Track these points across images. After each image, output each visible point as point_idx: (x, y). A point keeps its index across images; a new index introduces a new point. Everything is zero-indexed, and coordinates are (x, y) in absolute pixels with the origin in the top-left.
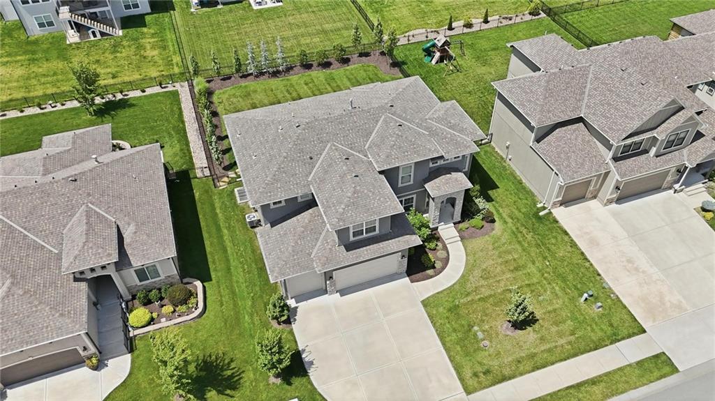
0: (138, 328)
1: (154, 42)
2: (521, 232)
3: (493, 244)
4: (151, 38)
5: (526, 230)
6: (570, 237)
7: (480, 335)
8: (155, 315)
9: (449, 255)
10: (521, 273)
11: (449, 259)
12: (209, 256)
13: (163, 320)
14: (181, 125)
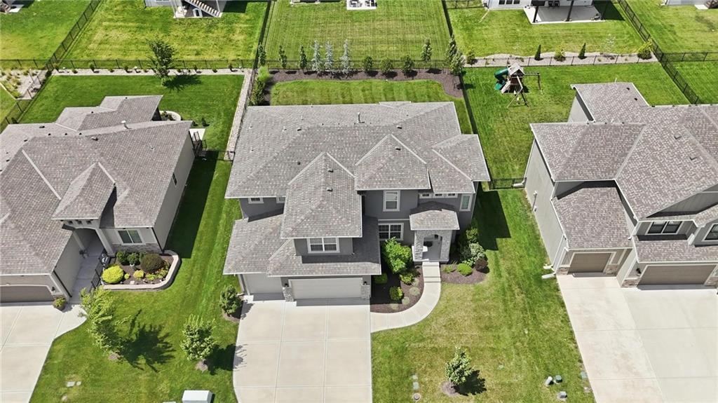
0: (108, 283)
1: (244, 28)
2: (513, 291)
3: (474, 295)
4: (244, 23)
5: (519, 289)
6: (565, 311)
7: (416, 386)
8: (127, 276)
9: (421, 293)
10: (490, 334)
11: (420, 298)
12: (198, 235)
13: (132, 282)
14: (233, 109)
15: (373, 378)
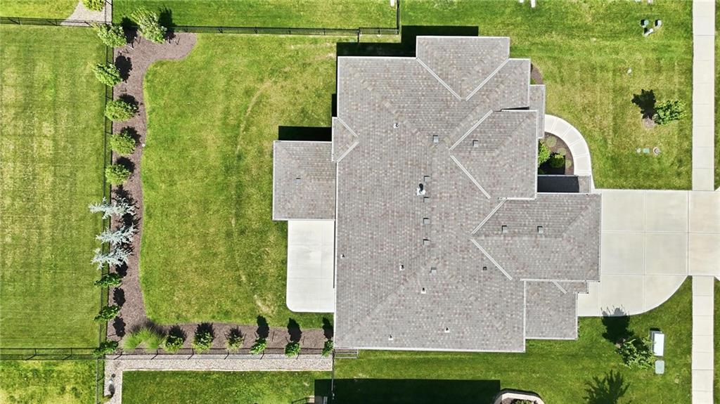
5: (546, 35)
7: (646, 151)
9: (554, 135)
10: (598, 75)
11: (558, 138)
15: (640, 188)
